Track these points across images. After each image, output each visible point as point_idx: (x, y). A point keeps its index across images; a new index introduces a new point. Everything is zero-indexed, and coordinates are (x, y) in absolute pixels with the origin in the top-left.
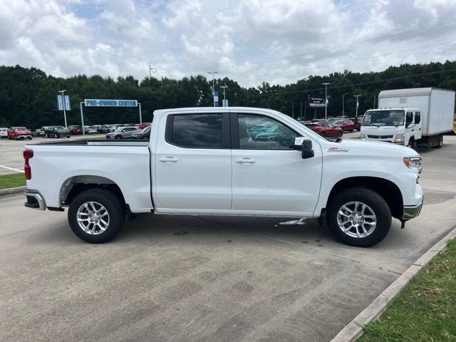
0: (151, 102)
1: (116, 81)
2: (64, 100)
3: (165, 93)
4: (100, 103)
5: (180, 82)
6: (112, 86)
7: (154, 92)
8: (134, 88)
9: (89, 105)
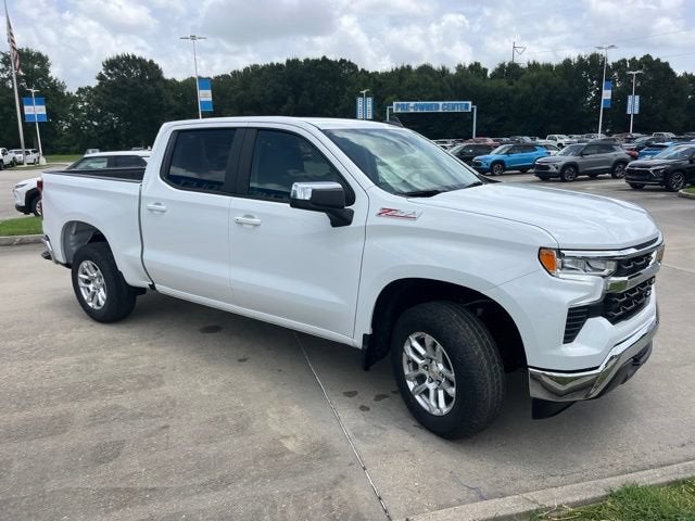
0: (502, 103)
1: (453, 71)
2: (365, 104)
3: (528, 87)
4: (415, 107)
5: (558, 67)
6: (444, 79)
7: (510, 87)
8: (479, 81)
9: (399, 111)
